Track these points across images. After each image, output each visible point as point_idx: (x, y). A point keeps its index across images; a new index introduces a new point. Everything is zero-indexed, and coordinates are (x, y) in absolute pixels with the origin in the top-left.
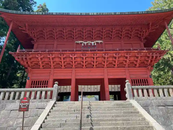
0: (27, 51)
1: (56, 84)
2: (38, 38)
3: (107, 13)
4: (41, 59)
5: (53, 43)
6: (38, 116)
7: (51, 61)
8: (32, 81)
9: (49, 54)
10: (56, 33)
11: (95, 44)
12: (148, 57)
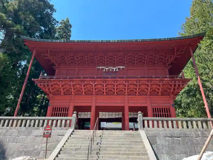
0: (49, 78)
1: (75, 113)
2: (59, 64)
3: (129, 40)
4: (63, 86)
5: (74, 68)
6: (58, 141)
7: (72, 87)
8: (53, 108)
9: (70, 81)
10: (78, 58)
11: (117, 70)
12: (171, 85)
